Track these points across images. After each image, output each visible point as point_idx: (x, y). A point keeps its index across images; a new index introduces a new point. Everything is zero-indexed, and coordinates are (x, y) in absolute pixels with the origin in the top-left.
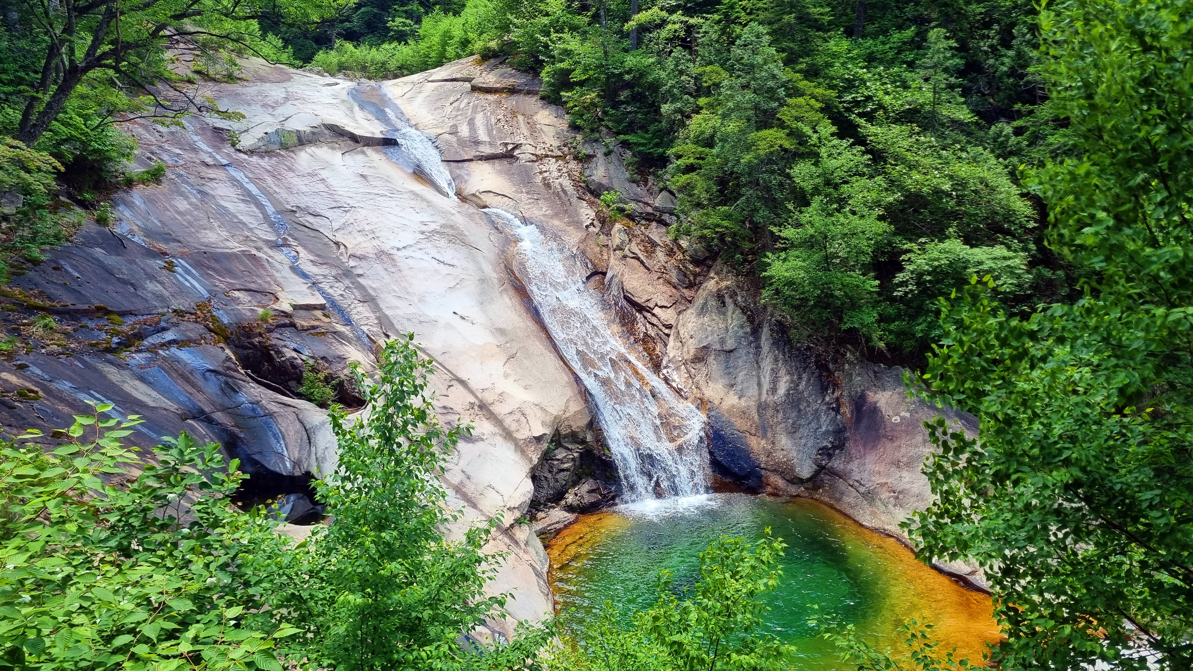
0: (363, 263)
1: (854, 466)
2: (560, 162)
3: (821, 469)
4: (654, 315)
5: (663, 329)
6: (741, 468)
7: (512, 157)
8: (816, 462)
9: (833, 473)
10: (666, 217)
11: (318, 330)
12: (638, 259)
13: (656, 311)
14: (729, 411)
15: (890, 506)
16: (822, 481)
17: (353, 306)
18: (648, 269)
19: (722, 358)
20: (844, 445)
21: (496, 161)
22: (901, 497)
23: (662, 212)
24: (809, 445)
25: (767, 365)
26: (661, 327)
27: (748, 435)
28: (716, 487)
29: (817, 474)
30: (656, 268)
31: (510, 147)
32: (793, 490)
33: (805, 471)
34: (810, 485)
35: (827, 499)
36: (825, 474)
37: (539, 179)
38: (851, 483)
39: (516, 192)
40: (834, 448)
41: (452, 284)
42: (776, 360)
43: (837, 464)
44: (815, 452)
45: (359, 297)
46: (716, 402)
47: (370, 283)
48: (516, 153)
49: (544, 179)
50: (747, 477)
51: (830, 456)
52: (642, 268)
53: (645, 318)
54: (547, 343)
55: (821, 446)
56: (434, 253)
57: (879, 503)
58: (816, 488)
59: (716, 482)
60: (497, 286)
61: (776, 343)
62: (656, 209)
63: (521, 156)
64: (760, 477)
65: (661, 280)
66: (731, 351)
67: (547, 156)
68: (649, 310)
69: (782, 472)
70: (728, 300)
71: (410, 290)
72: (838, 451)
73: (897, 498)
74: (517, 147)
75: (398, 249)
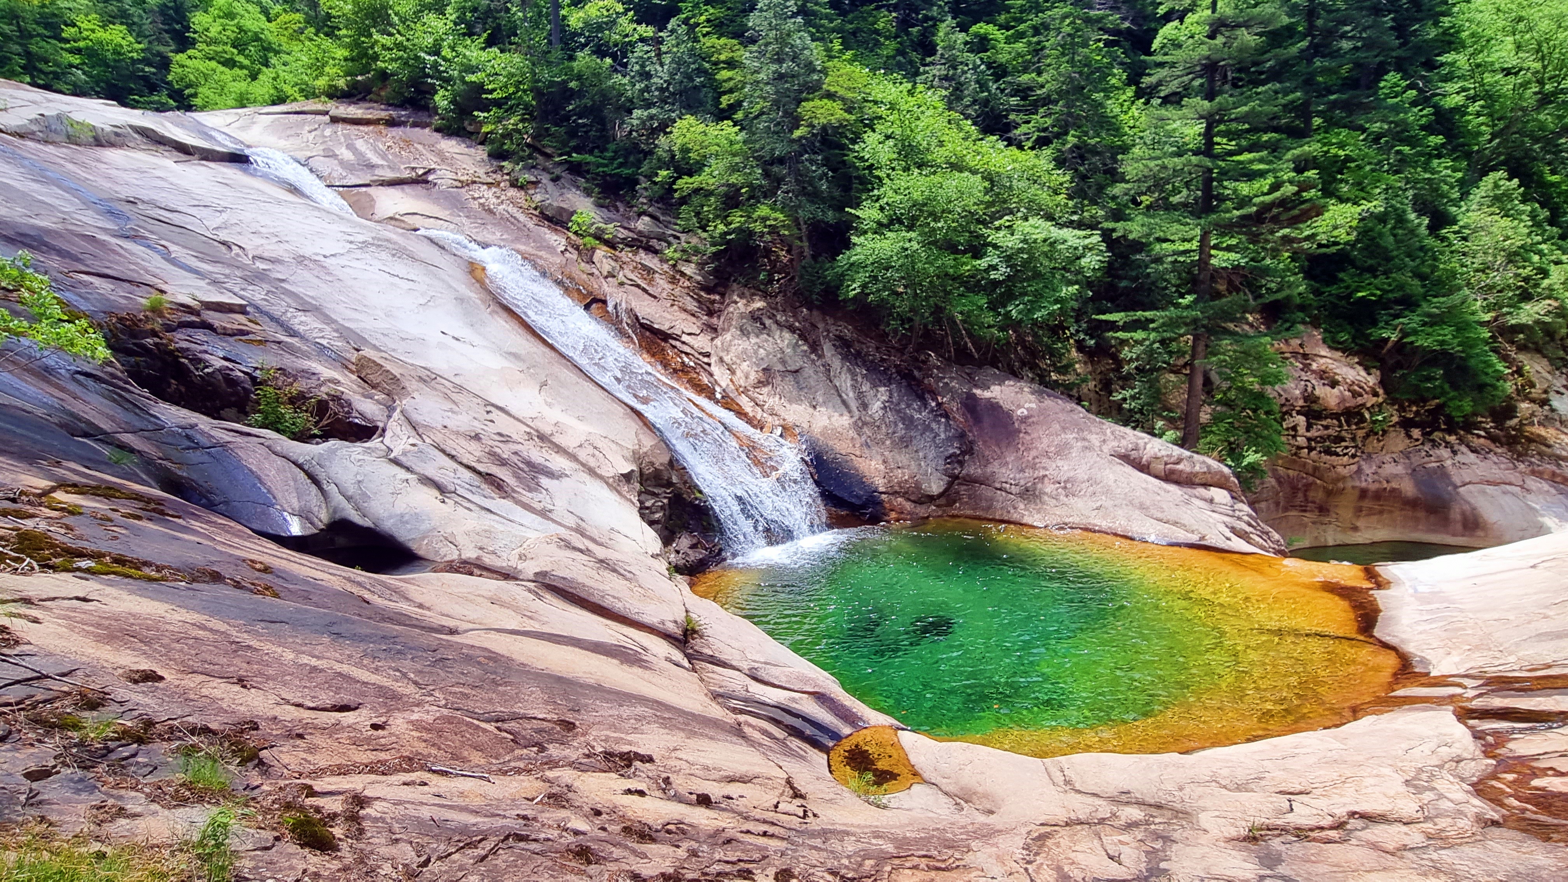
0: (279, 267)
1: (994, 467)
2: (494, 190)
3: (954, 478)
4: (684, 343)
5: (701, 357)
6: (858, 497)
7: (427, 182)
8: (946, 473)
9: (971, 481)
10: (654, 243)
11: (251, 337)
12: (638, 286)
13: (685, 338)
14: (822, 434)
15: (1062, 498)
16: (958, 493)
17: (289, 315)
18: (655, 297)
19: (790, 378)
20: (972, 448)
21: (406, 187)
22: (1069, 485)
23: (649, 238)
24: (931, 456)
25: (845, 382)
26: (696, 355)
27: (853, 457)
28: (835, 522)
29: (950, 485)
30: (664, 295)
31: (421, 172)
32: (922, 511)
33: (935, 486)
34: (943, 501)
35: (969, 512)
36: (959, 484)
37: (475, 205)
38: (998, 485)
39: (451, 214)
40: (963, 453)
41: (423, 301)
42: (854, 375)
43: (972, 469)
44: (941, 462)
45: (294, 305)
46: (805, 425)
47: (301, 290)
48: (431, 178)
49: (482, 205)
50: (864, 506)
51: (961, 463)
52: (646, 296)
53: (674, 347)
54: (576, 371)
55: (947, 454)
56: (378, 265)
57: (1046, 498)
58: (951, 503)
59: (830, 516)
60: (483, 307)
61: (845, 358)
62: (640, 233)
63: (439, 181)
64: (880, 503)
65: (675, 307)
66: (797, 371)
67: (474, 182)
68: (677, 338)
69: (906, 493)
70: (768, 322)
71: (365, 302)
72: (967, 457)
73: (1065, 488)
74: (429, 171)
75: (325, 257)
